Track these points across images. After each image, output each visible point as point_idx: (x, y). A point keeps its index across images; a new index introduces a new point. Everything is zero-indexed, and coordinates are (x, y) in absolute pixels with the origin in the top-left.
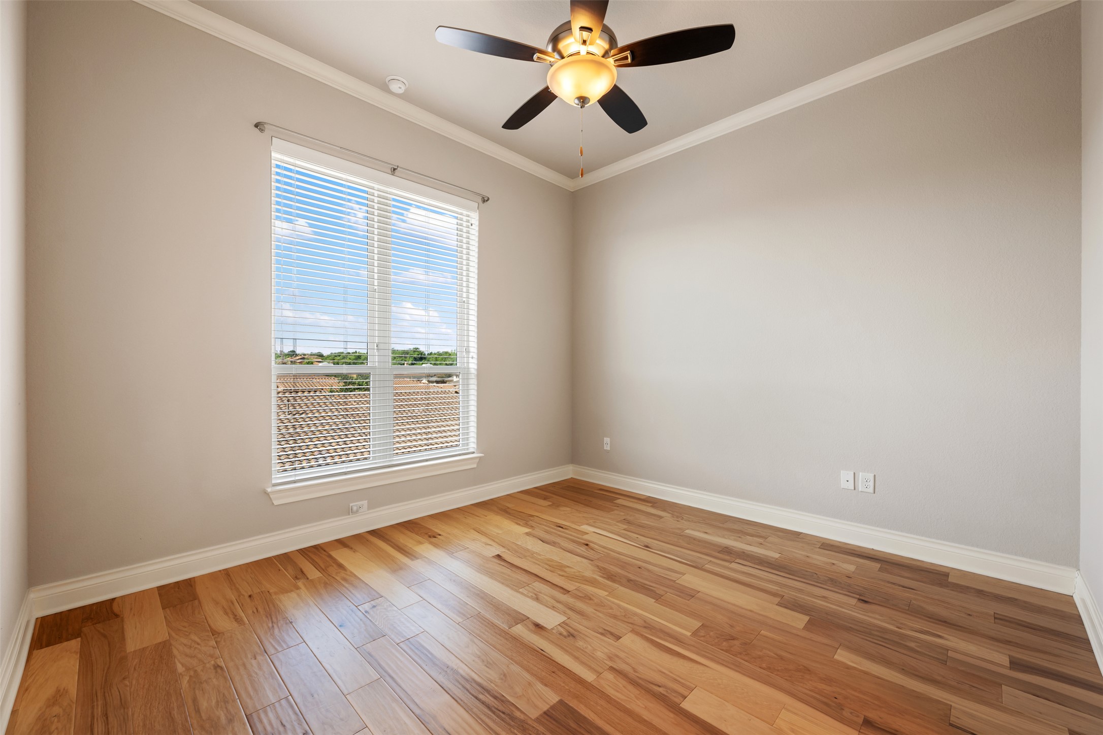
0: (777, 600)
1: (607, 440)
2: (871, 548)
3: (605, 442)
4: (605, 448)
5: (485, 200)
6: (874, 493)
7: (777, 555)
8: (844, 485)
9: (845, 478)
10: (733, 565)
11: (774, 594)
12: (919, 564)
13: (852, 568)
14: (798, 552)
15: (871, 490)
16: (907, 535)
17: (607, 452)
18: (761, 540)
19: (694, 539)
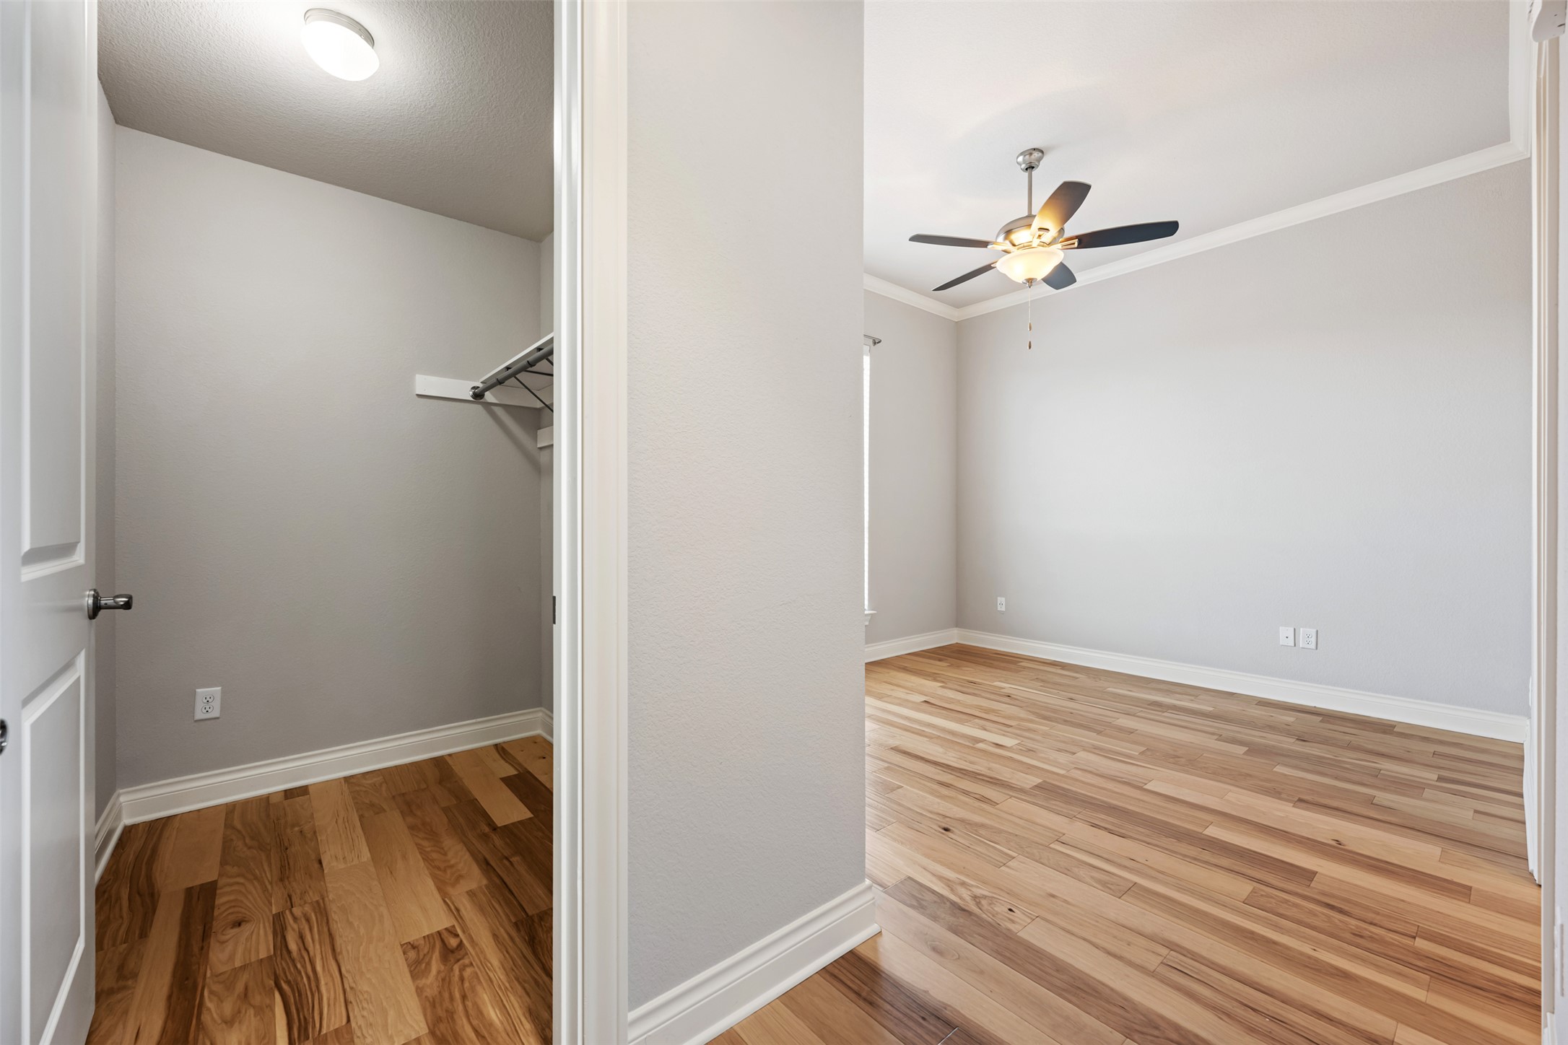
0: (1216, 737)
1: (1001, 600)
2: (1314, 706)
3: (999, 602)
4: (999, 609)
5: (876, 342)
6: (1317, 649)
7: (1211, 709)
8: (1283, 641)
9: (1285, 634)
10: (1165, 714)
11: (1213, 734)
12: (1364, 718)
13: (1292, 719)
14: (1232, 707)
15: (1313, 646)
16: (1352, 691)
17: (1002, 613)
18: (1193, 698)
19: (1119, 695)
